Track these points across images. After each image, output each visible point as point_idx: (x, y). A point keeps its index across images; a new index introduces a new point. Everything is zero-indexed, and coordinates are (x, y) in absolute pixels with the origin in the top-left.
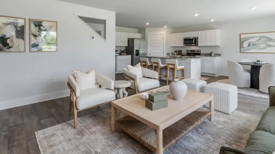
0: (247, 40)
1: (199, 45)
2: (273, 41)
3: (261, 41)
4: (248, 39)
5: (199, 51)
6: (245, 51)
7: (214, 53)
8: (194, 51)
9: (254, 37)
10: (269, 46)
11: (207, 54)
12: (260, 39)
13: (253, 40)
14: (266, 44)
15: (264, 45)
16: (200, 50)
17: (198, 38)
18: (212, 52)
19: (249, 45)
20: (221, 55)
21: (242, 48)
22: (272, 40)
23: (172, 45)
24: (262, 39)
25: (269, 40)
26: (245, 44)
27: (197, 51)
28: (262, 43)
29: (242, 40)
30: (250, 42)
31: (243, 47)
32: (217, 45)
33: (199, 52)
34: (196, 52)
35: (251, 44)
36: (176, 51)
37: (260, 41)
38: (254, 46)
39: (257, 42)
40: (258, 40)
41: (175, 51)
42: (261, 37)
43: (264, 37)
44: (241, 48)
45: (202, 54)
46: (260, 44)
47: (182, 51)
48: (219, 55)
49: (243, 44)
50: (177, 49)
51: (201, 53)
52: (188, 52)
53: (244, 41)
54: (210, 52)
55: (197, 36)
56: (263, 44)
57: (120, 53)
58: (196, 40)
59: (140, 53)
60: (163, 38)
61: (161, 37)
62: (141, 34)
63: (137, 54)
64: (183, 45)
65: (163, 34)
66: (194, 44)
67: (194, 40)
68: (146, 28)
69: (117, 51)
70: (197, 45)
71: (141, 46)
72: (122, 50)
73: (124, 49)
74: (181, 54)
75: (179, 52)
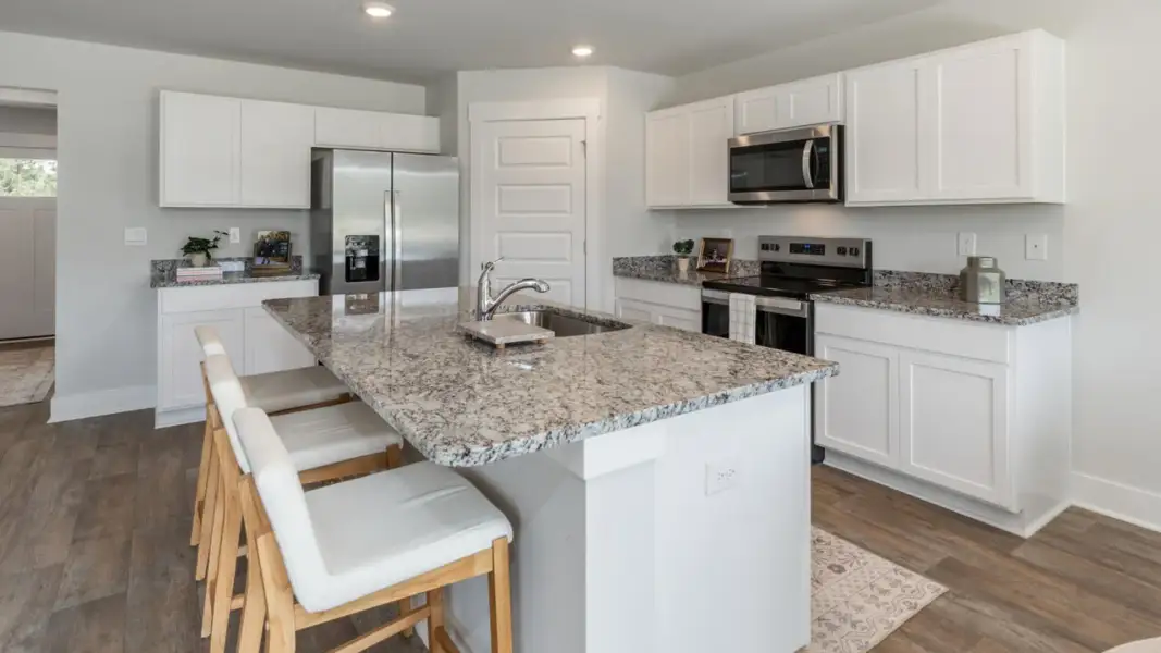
1: (856, 194)
5: (853, 252)
7: (994, 277)
8: (818, 248)
11: (925, 276)
16: (869, 244)
17: (841, 130)
18: (973, 262)
20: (1073, 303)
23: (654, 200)
27: (841, 251)
32: (1038, 196)
33: (861, 262)
34: (830, 258)
36: (690, 245)
41: (678, 247)
45: (887, 274)
47: (728, 241)
48: (1055, 298)
50: (698, 233)
51: (879, 264)
52: (771, 256)
54: (956, 266)
55: (838, 118)
57: (251, 256)
58: (828, 154)
59: (389, 257)
60: (584, 143)
61: (568, 137)
62: (435, 120)
63: (361, 265)
64: (729, 200)
65: (583, 115)
66: (810, 185)
67: (807, 151)
68: (462, 76)
69: (215, 247)
70: (832, 193)
71: (397, 209)
72: (266, 233)
73: (276, 232)
74: (724, 265)
75: (707, 253)
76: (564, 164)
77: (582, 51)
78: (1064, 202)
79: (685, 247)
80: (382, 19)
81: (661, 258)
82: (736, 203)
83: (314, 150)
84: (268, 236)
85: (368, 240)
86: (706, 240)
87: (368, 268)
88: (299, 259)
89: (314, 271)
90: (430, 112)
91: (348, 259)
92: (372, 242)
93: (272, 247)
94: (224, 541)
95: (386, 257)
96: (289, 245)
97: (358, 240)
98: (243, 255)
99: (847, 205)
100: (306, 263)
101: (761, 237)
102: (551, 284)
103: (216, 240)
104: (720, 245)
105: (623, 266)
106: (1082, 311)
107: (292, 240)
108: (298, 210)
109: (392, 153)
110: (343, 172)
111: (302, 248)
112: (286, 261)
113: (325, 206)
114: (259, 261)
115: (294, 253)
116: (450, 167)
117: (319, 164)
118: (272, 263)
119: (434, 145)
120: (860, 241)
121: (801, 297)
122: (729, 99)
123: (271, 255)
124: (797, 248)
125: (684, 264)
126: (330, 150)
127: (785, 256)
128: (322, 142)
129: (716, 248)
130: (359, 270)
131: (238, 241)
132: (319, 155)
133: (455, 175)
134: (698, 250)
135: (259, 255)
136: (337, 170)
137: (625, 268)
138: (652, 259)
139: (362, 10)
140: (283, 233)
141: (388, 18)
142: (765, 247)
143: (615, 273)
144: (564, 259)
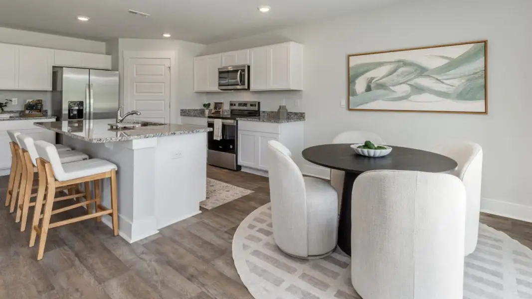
0: (362, 74)
1: (253, 87)
2: (428, 76)
3: (398, 76)
4: (366, 68)
5: (256, 106)
6: (358, 106)
8: (245, 105)
9: (380, 64)
10: (419, 90)
12: (395, 71)
13: (378, 74)
14: (409, 84)
15: (406, 88)
16: (259, 103)
17: (249, 67)
18: (280, 107)
19: (369, 89)
20: (304, 118)
21: (353, 96)
22: (426, 74)
23: (196, 89)
24: (401, 70)
25: (418, 72)
26: (360, 85)
27: (252, 105)
28: (402, 80)
29: (351, 73)
30: (372, 79)
31: (355, 94)
32: (292, 87)
33: (256, 108)
34: (248, 107)
35: (372, 86)
36: (209, 105)
37: (395, 74)
38: (381, 92)
39: (390, 76)
40: (391, 73)
41: (205, 105)
42: (396, 65)
43: (405, 64)
44: (351, 97)
45: (264, 112)
46: (393, 85)
47: (221, 103)
48: (300, 116)
49: (355, 84)
50: (212, 101)
51: (262, 109)
52: (233, 108)
53: (357, 76)
55: (248, 63)
56: (404, 83)
57: (23, 110)
58: (244, 75)
59: (88, 110)
60: (170, 68)
61: (164, 65)
62: (110, 57)
63: (75, 113)
64: (219, 89)
65: (169, 57)
66: (240, 84)
67: (239, 73)
68: (120, 40)
69: (6, 106)
70: (246, 87)
71: (92, 91)
72: (30, 100)
73: (35, 100)
74: (220, 111)
75: (215, 108)
76: (162, 75)
77: (167, 35)
78: (302, 89)
79: (207, 106)
80: (84, 22)
81: (200, 110)
82: (221, 90)
83: (54, 67)
84: (32, 102)
85: (78, 103)
86: (216, 103)
87: (78, 114)
88: (46, 111)
89: (53, 115)
90: (107, 54)
91: (69, 111)
92: (81, 103)
93: (34, 106)
94: (27, 186)
95: (86, 110)
96: (42, 106)
97: (74, 103)
98: (20, 109)
99: (251, 90)
100: (49, 113)
101: (230, 102)
102: (142, 112)
103: (6, 103)
104: (220, 105)
105: (184, 112)
106: (306, 120)
107: (43, 103)
108: (46, 91)
109: (89, 69)
110: (68, 76)
111: (48, 106)
112: (40, 111)
113: (59, 89)
114: (27, 112)
115: (44, 109)
116: (115, 75)
117: (56, 73)
118: (33, 112)
119: (109, 66)
120: (256, 102)
121: (235, 119)
122: (220, 55)
123: (33, 109)
124: (240, 105)
125: (207, 112)
126: (62, 67)
127: (236, 107)
128: (58, 64)
129: (218, 105)
130: (75, 115)
131: (16, 104)
132: (56, 70)
133: (117, 79)
134: (212, 107)
135: (27, 109)
136: (65, 76)
137: (185, 113)
138: (197, 110)
139: (76, 18)
140: (39, 100)
141: (87, 21)
142: (231, 105)
143: (181, 115)
144: (162, 110)
